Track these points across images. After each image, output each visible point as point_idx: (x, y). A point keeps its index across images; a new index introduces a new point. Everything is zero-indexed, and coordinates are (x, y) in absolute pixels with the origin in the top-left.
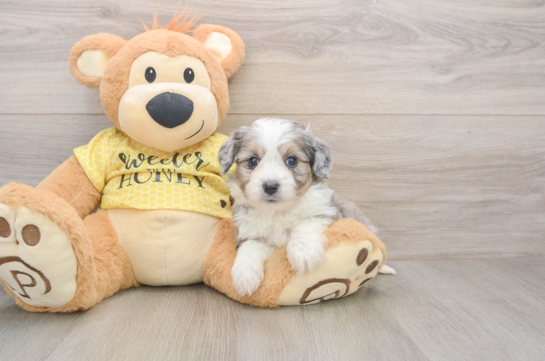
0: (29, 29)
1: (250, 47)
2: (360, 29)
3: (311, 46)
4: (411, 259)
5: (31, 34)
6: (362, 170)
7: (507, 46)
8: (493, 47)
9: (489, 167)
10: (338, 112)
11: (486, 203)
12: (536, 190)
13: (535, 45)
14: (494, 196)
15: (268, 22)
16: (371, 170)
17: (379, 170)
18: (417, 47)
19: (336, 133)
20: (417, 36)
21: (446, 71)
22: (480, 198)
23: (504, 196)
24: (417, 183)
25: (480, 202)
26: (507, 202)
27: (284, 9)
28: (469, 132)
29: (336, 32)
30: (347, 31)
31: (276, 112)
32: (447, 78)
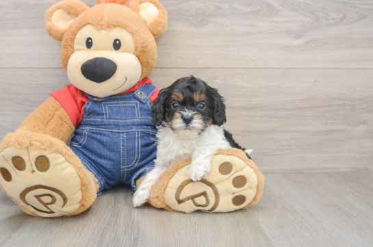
2: (236, 6)
3: (202, 18)
4: (273, 173)
6: (237, 108)
7: (343, 18)
8: (334, 19)
9: (330, 106)
10: (220, 66)
11: (327, 132)
12: (364, 123)
13: (364, 17)
14: (334, 127)
16: (244, 108)
17: (250, 108)
18: (278, 19)
19: (219, 81)
20: (278, 11)
21: (299, 36)
22: (323, 128)
23: (341, 127)
24: (277, 118)
25: (323, 132)
26: (343, 131)
28: (316, 81)
29: (219, 8)
30: (227, 7)
31: (175, 66)
32: (300, 42)
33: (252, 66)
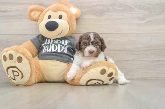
0: (18, 10)
1: (82, 13)
2: (115, 7)
3: (101, 13)
4: (134, 79)
5: (18, 11)
6: (117, 50)
7: (162, 11)
8: (158, 12)
9: (158, 49)
10: (109, 33)
11: (158, 61)
15: (87, 6)
16: (120, 50)
17: (123, 50)
18: (134, 13)
19: (109, 39)
20: (133, 9)
21: (143, 19)
24: (135, 55)
25: (156, 61)
27: (92, 2)
28: (151, 38)
29: (108, 9)
30: (111, 8)
32: (144, 22)
33: (123, 32)
